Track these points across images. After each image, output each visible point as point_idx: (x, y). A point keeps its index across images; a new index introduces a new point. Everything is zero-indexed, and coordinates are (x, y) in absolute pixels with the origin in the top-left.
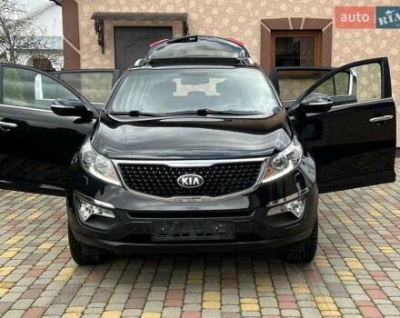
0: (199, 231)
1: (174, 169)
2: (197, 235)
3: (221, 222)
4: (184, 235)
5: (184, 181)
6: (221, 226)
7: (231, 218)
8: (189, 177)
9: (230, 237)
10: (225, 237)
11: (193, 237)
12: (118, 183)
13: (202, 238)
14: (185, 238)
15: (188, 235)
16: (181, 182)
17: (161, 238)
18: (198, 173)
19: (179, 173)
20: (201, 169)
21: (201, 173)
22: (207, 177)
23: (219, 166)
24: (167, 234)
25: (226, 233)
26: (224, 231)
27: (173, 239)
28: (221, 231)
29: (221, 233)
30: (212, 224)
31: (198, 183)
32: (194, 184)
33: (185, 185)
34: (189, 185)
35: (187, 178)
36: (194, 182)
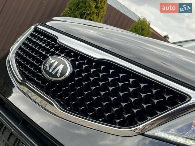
8: (57, 60)
18: (73, 62)
19: (57, 52)
20: (83, 57)
21: (77, 63)
22: (79, 74)
23: (109, 65)
31: (58, 75)
32: (54, 73)
33: (45, 70)
34: (48, 72)
35: (53, 61)
36: (56, 70)
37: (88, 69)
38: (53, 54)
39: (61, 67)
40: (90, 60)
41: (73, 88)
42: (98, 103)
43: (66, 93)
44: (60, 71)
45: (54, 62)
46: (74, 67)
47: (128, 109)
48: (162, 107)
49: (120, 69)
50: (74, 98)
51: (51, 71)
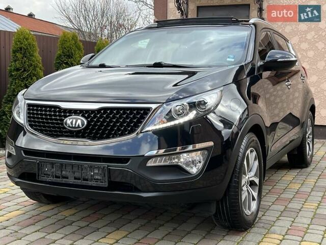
0: (77, 175)
1: (65, 110)
2: (75, 178)
3: (98, 168)
4: (63, 177)
5: (69, 122)
6: (96, 171)
7: (105, 164)
8: (73, 119)
9: (106, 185)
10: (100, 184)
11: (71, 181)
13: (79, 182)
14: (64, 181)
15: (67, 178)
16: (66, 124)
17: (45, 179)
18: (83, 116)
19: (68, 114)
20: (87, 111)
21: (86, 115)
22: (92, 121)
23: (105, 109)
24: (49, 175)
25: (101, 180)
26: (99, 178)
27: (55, 180)
28: (97, 177)
29: (97, 179)
30: (88, 169)
31: (81, 126)
32: (77, 126)
33: (69, 127)
34: (72, 127)
35: (71, 120)
36: (77, 124)
37: (95, 117)
38: (66, 117)
39: (79, 122)
40: (93, 111)
41: (93, 129)
42: (112, 129)
43: (91, 133)
44: (80, 124)
45: (72, 122)
46: (86, 118)
47: (128, 125)
48: (143, 117)
49: (112, 109)
50: (97, 133)
51: (74, 126)
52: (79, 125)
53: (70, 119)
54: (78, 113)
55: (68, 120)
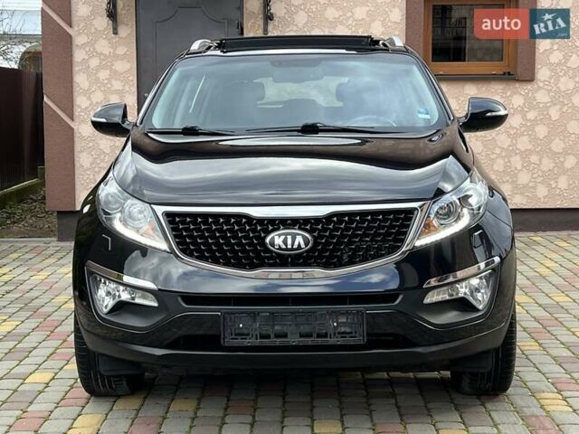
0: (305, 329)
1: (261, 221)
2: (301, 336)
3: (347, 313)
4: (277, 336)
5: (279, 241)
6: (343, 320)
7: (361, 307)
8: (286, 235)
9: (360, 339)
10: (350, 341)
11: (294, 340)
12: (164, 246)
13: (309, 341)
14: (278, 342)
15: (285, 336)
16: (273, 245)
17: (238, 342)
18: (302, 228)
21: (308, 227)
22: (320, 236)
23: (339, 215)
24: (248, 335)
25: (351, 333)
26: (348, 330)
27: (258, 342)
28: (343, 329)
29: (343, 333)
30: (327, 317)
31: (303, 246)
32: (295, 246)
33: (280, 248)
34: (287, 249)
35: (283, 237)
36: (296, 243)
37: (325, 229)
41: (324, 250)
42: (358, 248)
43: (320, 257)
44: (302, 243)
45: (286, 239)
46: (310, 232)
47: (385, 240)
50: (332, 256)
51: (289, 247)
52: (299, 245)
53: (279, 235)
54: (290, 225)
55: (276, 238)
